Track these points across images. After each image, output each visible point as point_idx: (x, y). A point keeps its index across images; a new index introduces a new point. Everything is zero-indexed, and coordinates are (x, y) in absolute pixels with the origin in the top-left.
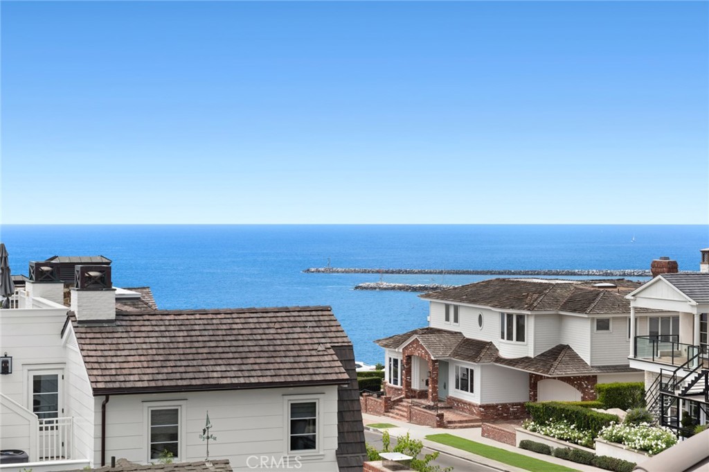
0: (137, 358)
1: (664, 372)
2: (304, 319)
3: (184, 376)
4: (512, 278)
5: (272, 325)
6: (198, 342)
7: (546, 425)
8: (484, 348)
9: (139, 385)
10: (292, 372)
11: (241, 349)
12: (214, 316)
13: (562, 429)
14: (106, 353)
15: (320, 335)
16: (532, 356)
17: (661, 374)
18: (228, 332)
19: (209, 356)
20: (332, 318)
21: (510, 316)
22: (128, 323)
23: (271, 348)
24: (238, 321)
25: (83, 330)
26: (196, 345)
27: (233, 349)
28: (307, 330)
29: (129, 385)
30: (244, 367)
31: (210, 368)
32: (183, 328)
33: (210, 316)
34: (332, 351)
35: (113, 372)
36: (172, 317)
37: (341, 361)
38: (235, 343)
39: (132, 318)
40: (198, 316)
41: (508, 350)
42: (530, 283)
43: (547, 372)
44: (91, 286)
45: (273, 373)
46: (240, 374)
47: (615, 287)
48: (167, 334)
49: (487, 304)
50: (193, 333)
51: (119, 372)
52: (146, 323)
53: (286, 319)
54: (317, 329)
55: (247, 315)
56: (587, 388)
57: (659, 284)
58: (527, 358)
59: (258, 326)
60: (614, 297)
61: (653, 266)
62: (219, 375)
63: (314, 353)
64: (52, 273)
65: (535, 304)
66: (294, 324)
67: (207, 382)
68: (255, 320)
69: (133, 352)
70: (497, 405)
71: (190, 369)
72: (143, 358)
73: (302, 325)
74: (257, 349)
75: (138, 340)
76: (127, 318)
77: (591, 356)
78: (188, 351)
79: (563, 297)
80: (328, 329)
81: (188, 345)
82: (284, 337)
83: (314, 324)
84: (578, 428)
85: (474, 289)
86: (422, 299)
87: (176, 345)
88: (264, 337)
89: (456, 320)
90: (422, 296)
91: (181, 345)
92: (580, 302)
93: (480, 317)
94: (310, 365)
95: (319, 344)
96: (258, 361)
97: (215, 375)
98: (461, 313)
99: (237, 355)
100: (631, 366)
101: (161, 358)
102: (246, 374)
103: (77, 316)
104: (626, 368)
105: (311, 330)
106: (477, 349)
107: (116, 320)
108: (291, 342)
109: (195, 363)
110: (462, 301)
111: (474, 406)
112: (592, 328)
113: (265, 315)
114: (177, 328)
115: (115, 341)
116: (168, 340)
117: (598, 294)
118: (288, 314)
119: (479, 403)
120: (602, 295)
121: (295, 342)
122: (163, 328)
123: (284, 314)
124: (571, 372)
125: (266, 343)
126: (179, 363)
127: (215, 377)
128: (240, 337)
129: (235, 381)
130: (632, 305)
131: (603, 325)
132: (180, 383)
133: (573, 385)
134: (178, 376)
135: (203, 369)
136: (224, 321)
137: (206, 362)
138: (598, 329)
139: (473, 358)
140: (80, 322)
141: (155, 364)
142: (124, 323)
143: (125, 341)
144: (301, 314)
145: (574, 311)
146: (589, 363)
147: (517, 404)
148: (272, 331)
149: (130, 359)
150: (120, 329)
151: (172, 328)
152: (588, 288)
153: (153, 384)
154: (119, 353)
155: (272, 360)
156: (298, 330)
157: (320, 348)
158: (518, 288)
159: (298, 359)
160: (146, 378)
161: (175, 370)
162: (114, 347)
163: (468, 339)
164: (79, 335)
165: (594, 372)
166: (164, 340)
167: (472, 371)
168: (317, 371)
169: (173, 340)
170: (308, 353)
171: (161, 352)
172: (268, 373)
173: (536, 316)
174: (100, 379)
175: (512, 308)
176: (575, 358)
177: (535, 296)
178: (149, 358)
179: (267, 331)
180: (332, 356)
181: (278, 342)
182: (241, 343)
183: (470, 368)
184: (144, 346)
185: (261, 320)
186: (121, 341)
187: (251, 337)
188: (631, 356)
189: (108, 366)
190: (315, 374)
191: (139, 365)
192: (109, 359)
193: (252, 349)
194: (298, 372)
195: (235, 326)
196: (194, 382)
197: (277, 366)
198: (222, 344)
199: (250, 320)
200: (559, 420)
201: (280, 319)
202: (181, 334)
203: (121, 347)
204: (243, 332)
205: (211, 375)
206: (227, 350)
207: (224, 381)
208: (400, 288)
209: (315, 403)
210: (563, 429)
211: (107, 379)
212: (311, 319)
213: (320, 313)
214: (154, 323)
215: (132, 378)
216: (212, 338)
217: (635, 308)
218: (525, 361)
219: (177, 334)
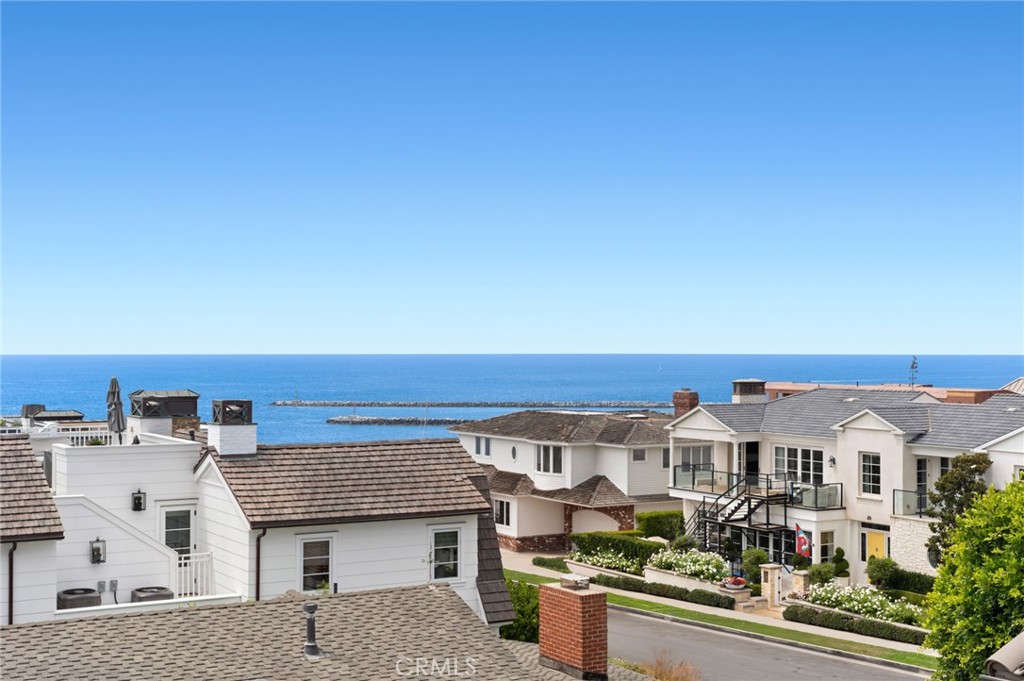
0: (286, 492)
1: (707, 500)
2: (436, 451)
3: (336, 508)
4: (542, 410)
5: (407, 457)
6: (341, 474)
7: (592, 555)
8: (519, 480)
9: (294, 517)
10: (437, 502)
11: (383, 481)
12: (350, 449)
13: (608, 558)
14: (255, 487)
15: (454, 466)
16: (569, 487)
17: (704, 502)
18: (368, 465)
19: (355, 488)
20: (461, 449)
21: (546, 449)
22: (269, 457)
23: (411, 480)
24: (373, 453)
25: (227, 464)
26: (340, 477)
27: (376, 481)
28: (441, 461)
29: (284, 518)
30: (390, 499)
31: (359, 500)
32: (323, 461)
33: (347, 449)
34: (469, 482)
35: (267, 506)
36: (310, 451)
37: (480, 491)
38: (376, 476)
39: (272, 452)
40: (335, 450)
41: (544, 481)
42: (562, 415)
43: (588, 503)
44: (233, 421)
45: (418, 503)
46: (388, 505)
47: (646, 418)
48: (309, 467)
49: (522, 436)
50: (334, 466)
51: (272, 505)
52: (287, 457)
53: (419, 451)
54: (450, 461)
55: (382, 448)
56: (624, 517)
57: (699, 415)
58: (564, 489)
59: (394, 458)
60: (648, 427)
61: (675, 397)
62: (368, 506)
63: (452, 483)
64: (159, 407)
65: (572, 436)
66: (428, 456)
67: (358, 513)
68: (390, 453)
69: (281, 486)
70: (534, 537)
71: (340, 501)
72: (291, 491)
73: (436, 456)
74: (398, 480)
75: (283, 474)
76: (267, 452)
77: (629, 487)
78: (333, 484)
79: (597, 428)
80: (460, 460)
81: (332, 478)
82: (421, 468)
83: (447, 456)
84: (626, 556)
85: (505, 421)
86: (451, 432)
87: (320, 478)
88: (402, 468)
89: (488, 453)
90: (451, 429)
91: (325, 478)
92: (615, 434)
93: (514, 449)
94: (451, 495)
95: (455, 474)
96: (402, 492)
97: (365, 506)
98: (493, 446)
99: (381, 487)
100: (671, 495)
101: (309, 491)
102: (394, 505)
103: (218, 450)
104: (667, 497)
105: (445, 461)
106: (513, 482)
107: (257, 454)
108: (428, 473)
109: (343, 495)
110: (494, 433)
111: (510, 539)
112: (629, 457)
113: (398, 447)
114: (318, 461)
115: (260, 475)
116: (312, 473)
117: (632, 425)
118: (420, 446)
119: (515, 535)
120: (636, 425)
121: (433, 473)
122: (304, 462)
123: (416, 446)
124: (609, 502)
125: (405, 474)
126: (327, 496)
127: (366, 508)
128: (380, 470)
129: (385, 512)
130: (672, 435)
131: (639, 456)
132: (333, 515)
133: (610, 515)
134: (330, 508)
135: (352, 501)
136: (361, 454)
137: (354, 494)
138: (634, 459)
139: (510, 490)
140: (222, 457)
141: (305, 497)
142: (265, 457)
143: (270, 475)
144: (432, 446)
145: (612, 442)
146: (626, 493)
147: (552, 536)
148: (409, 463)
149: (279, 492)
150: (262, 463)
151: (312, 461)
152: (620, 419)
153: (307, 516)
154: (267, 487)
155: (415, 491)
156: (433, 462)
157: (457, 479)
158: (551, 419)
159: (439, 490)
160: (299, 510)
161: (325, 502)
162: (260, 481)
163: (501, 472)
164: (223, 470)
165: (632, 502)
166: (308, 473)
167: (508, 504)
168: (460, 501)
169: (317, 473)
170: (447, 484)
171: (308, 485)
172: (414, 503)
173: (574, 448)
174: (255, 512)
175: (549, 439)
176: (612, 488)
177: (571, 427)
178: (298, 491)
179: (404, 463)
180: (469, 487)
181: (417, 474)
182: (382, 475)
183: (505, 500)
184: (290, 479)
185: (396, 452)
186: (266, 475)
187: (390, 469)
188: (671, 485)
189: (260, 499)
190: (458, 504)
191: (290, 498)
192: (260, 493)
193: (394, 480)
194: (442, 502)
195: (372, 459)
196: (346, 514)
197: (421, 497)
198: (364, 476)
199: (386, 453)
200: (606, 549)
201: (413, 452)
202: (323, 467)
203: (268, 481)
204: (381, 464)
205: (361, 506)
206: (370, 482)
207: (375, 512)
208: (375, 422)
209: (456, 532)
210: (610, 558)
211: (262, 512)
212: (442, 450)
213: (450, 445)
214: (294, 456)
215: (286, 511)
216: (354, 471)
217: (675, 439)
218: (562, 492)
219: (319, 467)
